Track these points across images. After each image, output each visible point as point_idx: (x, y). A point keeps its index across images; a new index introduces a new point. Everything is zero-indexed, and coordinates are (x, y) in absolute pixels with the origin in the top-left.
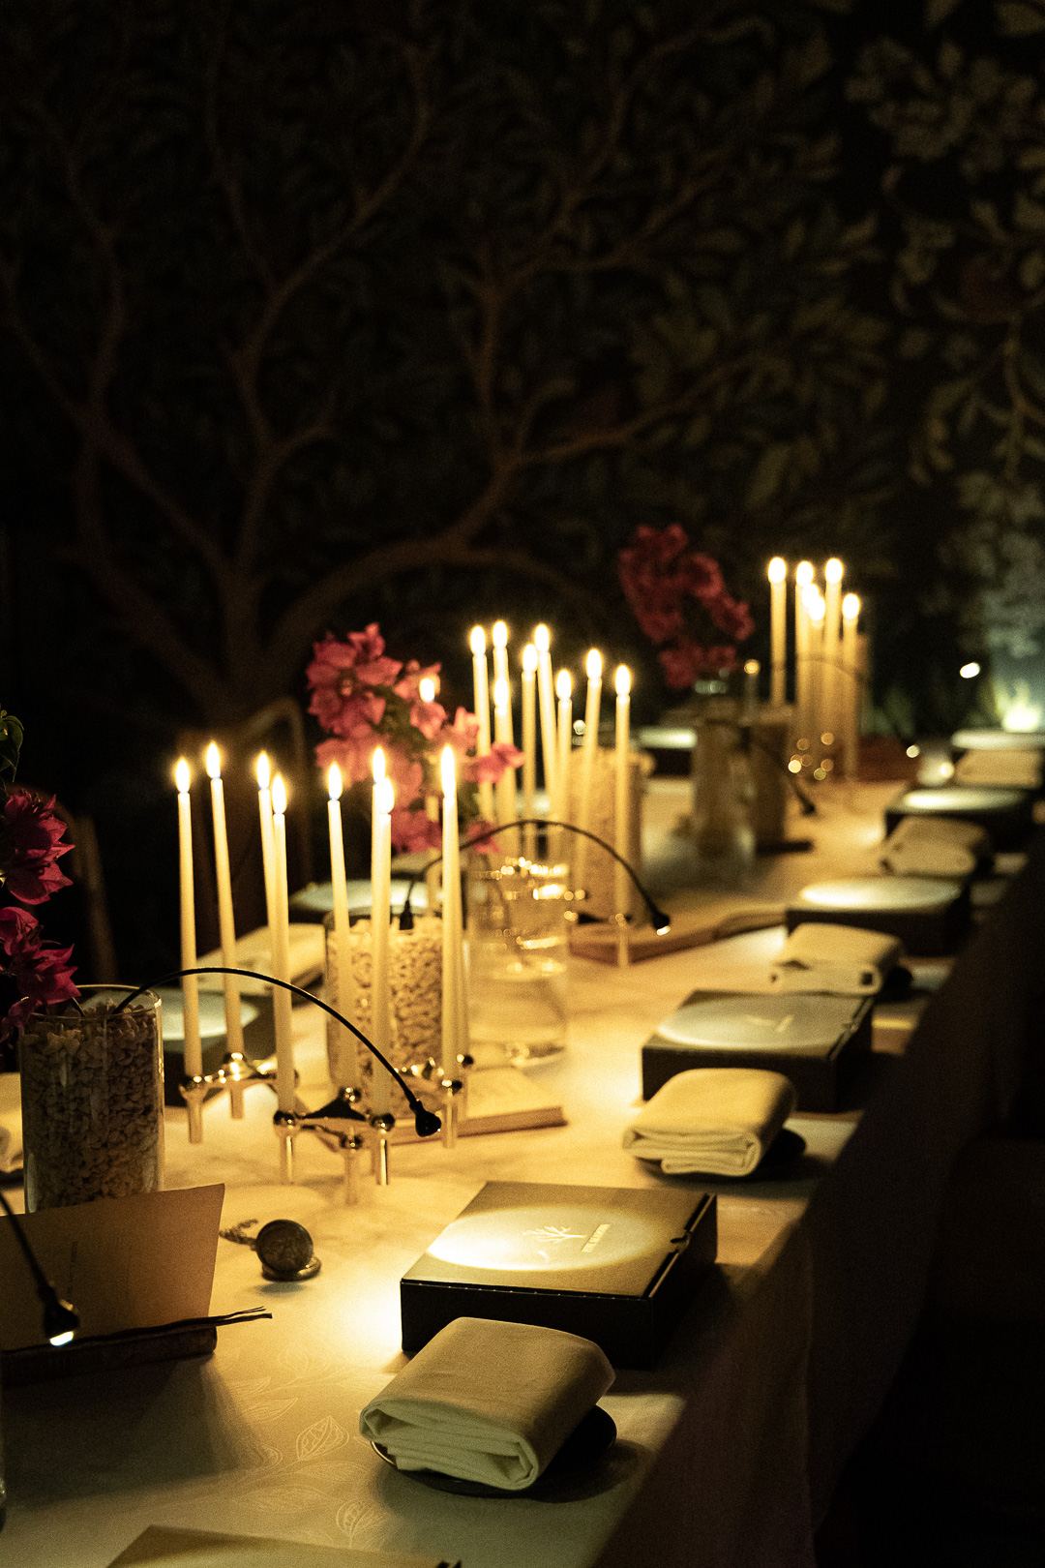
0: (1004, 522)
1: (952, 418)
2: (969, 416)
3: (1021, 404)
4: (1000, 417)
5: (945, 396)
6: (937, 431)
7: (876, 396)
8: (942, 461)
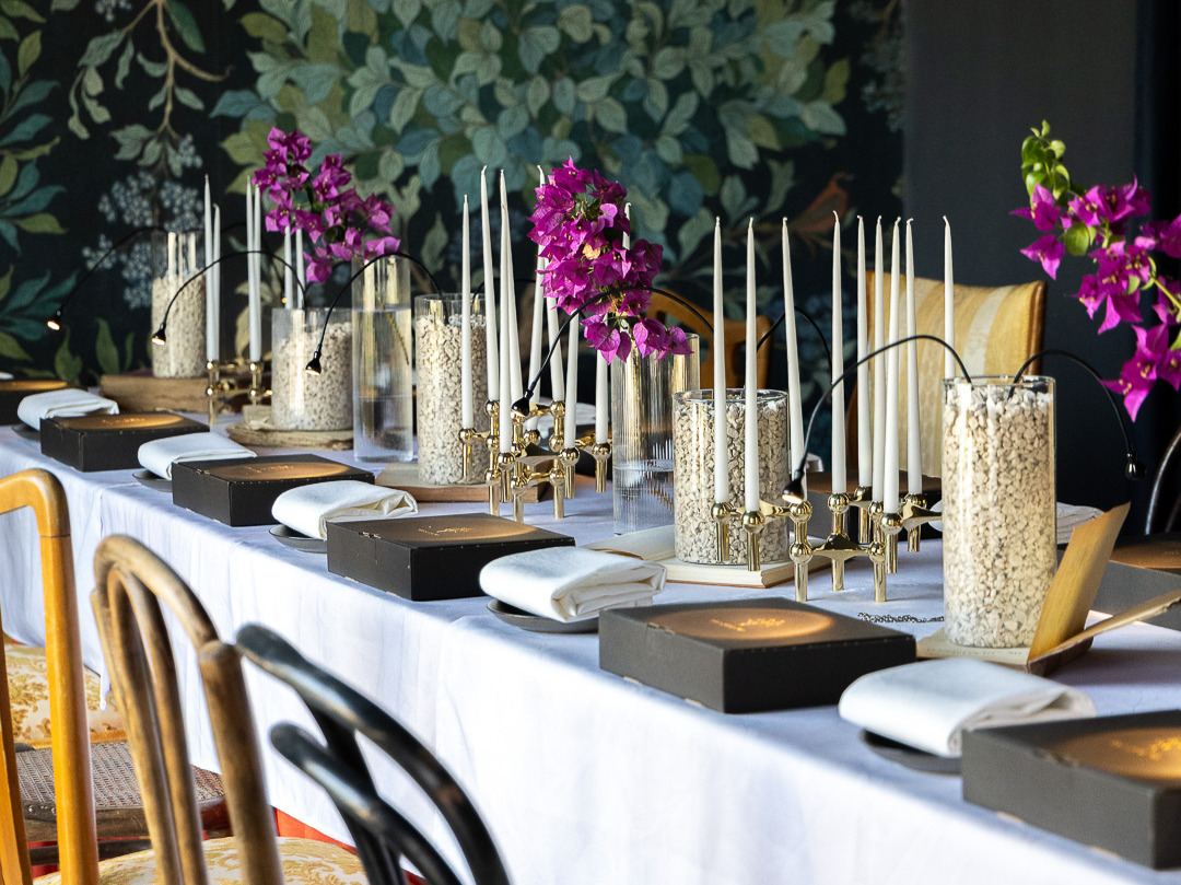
0: (163, 173)
1: (106, 71)
2: (123, 70)
3: (173, 55)
4: (154, 70)
5: (98, 50)
6: (94, 84)
7: (30, 49)
8: (101, 115)
